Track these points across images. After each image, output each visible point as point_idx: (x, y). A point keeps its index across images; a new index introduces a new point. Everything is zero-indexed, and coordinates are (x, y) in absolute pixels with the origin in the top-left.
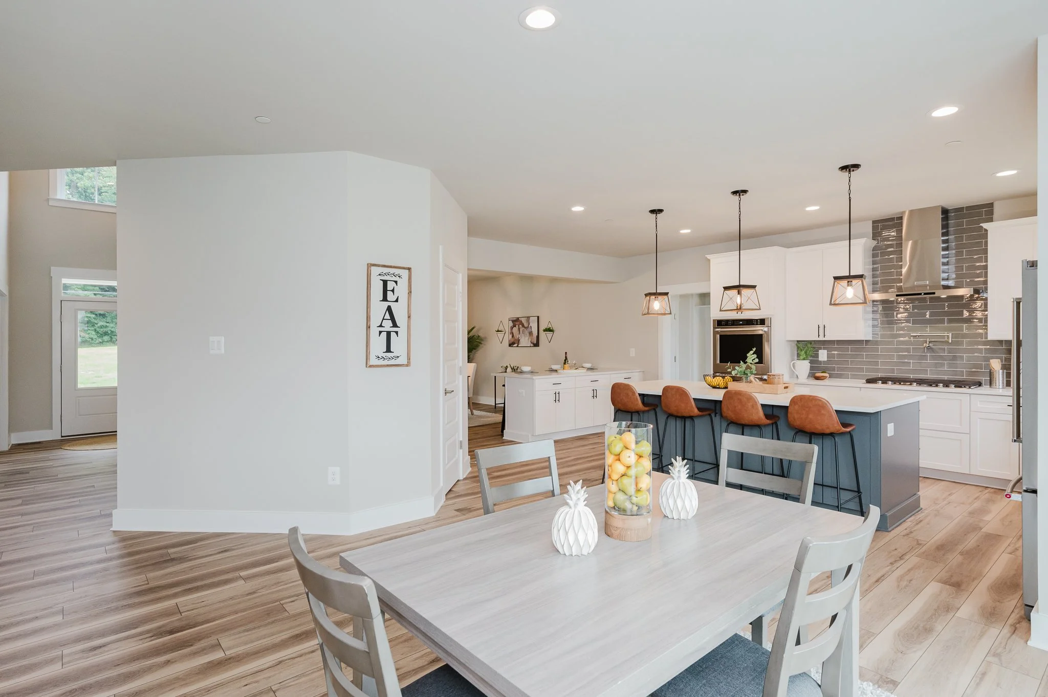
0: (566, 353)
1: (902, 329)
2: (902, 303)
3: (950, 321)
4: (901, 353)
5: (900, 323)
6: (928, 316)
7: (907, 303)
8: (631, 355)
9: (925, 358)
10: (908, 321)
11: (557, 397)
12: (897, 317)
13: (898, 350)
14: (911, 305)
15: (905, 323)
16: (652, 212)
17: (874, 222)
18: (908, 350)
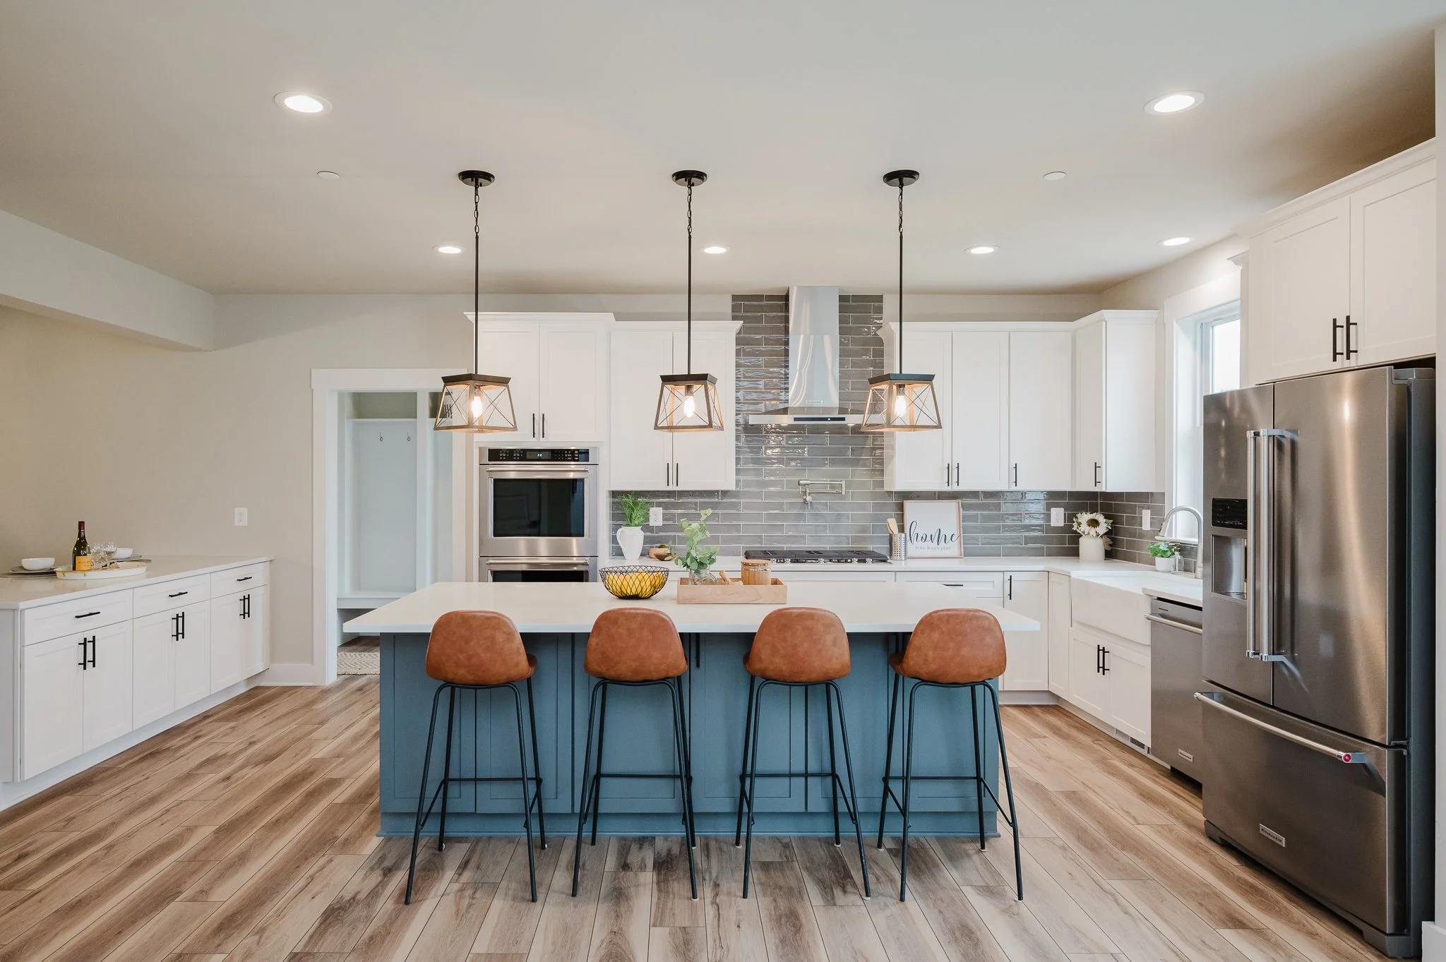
0: (81, 525)
1: (772, 473)
2: (773, 432)
3: (833, 462)
4: (771, 512)
5: (770, 463)
6: (806, 455)
7: (780, 433)
8: (237, 523)
9: (800, 517)
10: (780, 461)
11: (88, 654)
12: (765, 454)
13: (767, 506)
14: (784, 435)
15: (776, 463)
16: (467, 176)
17: (735, 298)
18: (780, 506)
